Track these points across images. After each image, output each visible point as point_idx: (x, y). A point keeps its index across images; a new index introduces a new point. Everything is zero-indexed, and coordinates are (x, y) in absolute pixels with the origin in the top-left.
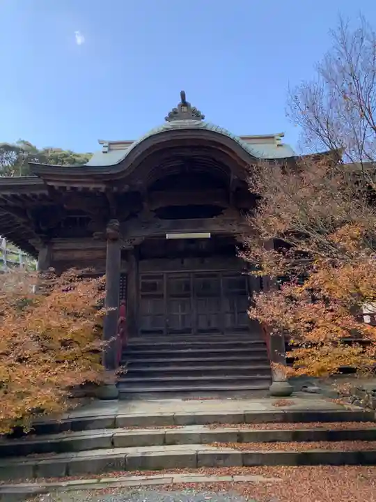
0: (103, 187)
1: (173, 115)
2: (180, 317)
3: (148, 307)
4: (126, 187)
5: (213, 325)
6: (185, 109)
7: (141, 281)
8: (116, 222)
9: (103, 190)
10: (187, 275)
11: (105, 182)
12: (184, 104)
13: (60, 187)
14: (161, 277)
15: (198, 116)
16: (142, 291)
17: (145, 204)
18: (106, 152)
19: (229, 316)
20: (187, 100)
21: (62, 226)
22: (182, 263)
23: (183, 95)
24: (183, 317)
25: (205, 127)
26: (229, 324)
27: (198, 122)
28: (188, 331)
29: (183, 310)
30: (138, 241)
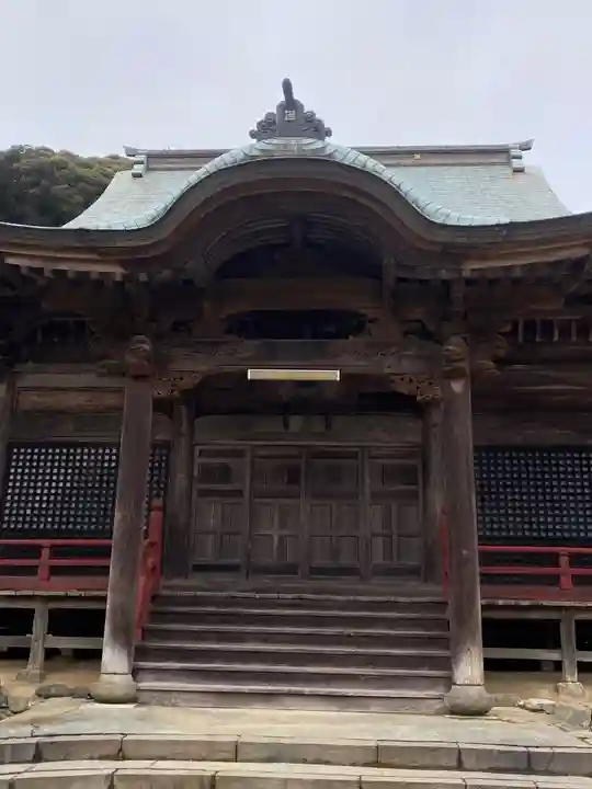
0: (118, 271)
1: (266, 129)
2: (276, 539)
3: (211, 515)
4: (166, 274)
5: (345, 561)
6: (291, 115)
7: (198, 460)
8: (143, 342)
9: (118, 278)
10: (295, 452)
11: (122, 263)
12: (290, 103)
13: (31, 269)
14: (239, 454)
15: (318, 130)
16: (201, 481)
17: (207, 305)
18: (140, 176)
19: (379, 541)
20: (296, 97)
21: (39, 338)
22: (286, 425)
23: (287, 87)
24: (281, 539)
25: (330, 155)
26: (378, 559)
27: (319, 144)
28: (291, 570)
29: (283, 525)
30: (188, 383)
